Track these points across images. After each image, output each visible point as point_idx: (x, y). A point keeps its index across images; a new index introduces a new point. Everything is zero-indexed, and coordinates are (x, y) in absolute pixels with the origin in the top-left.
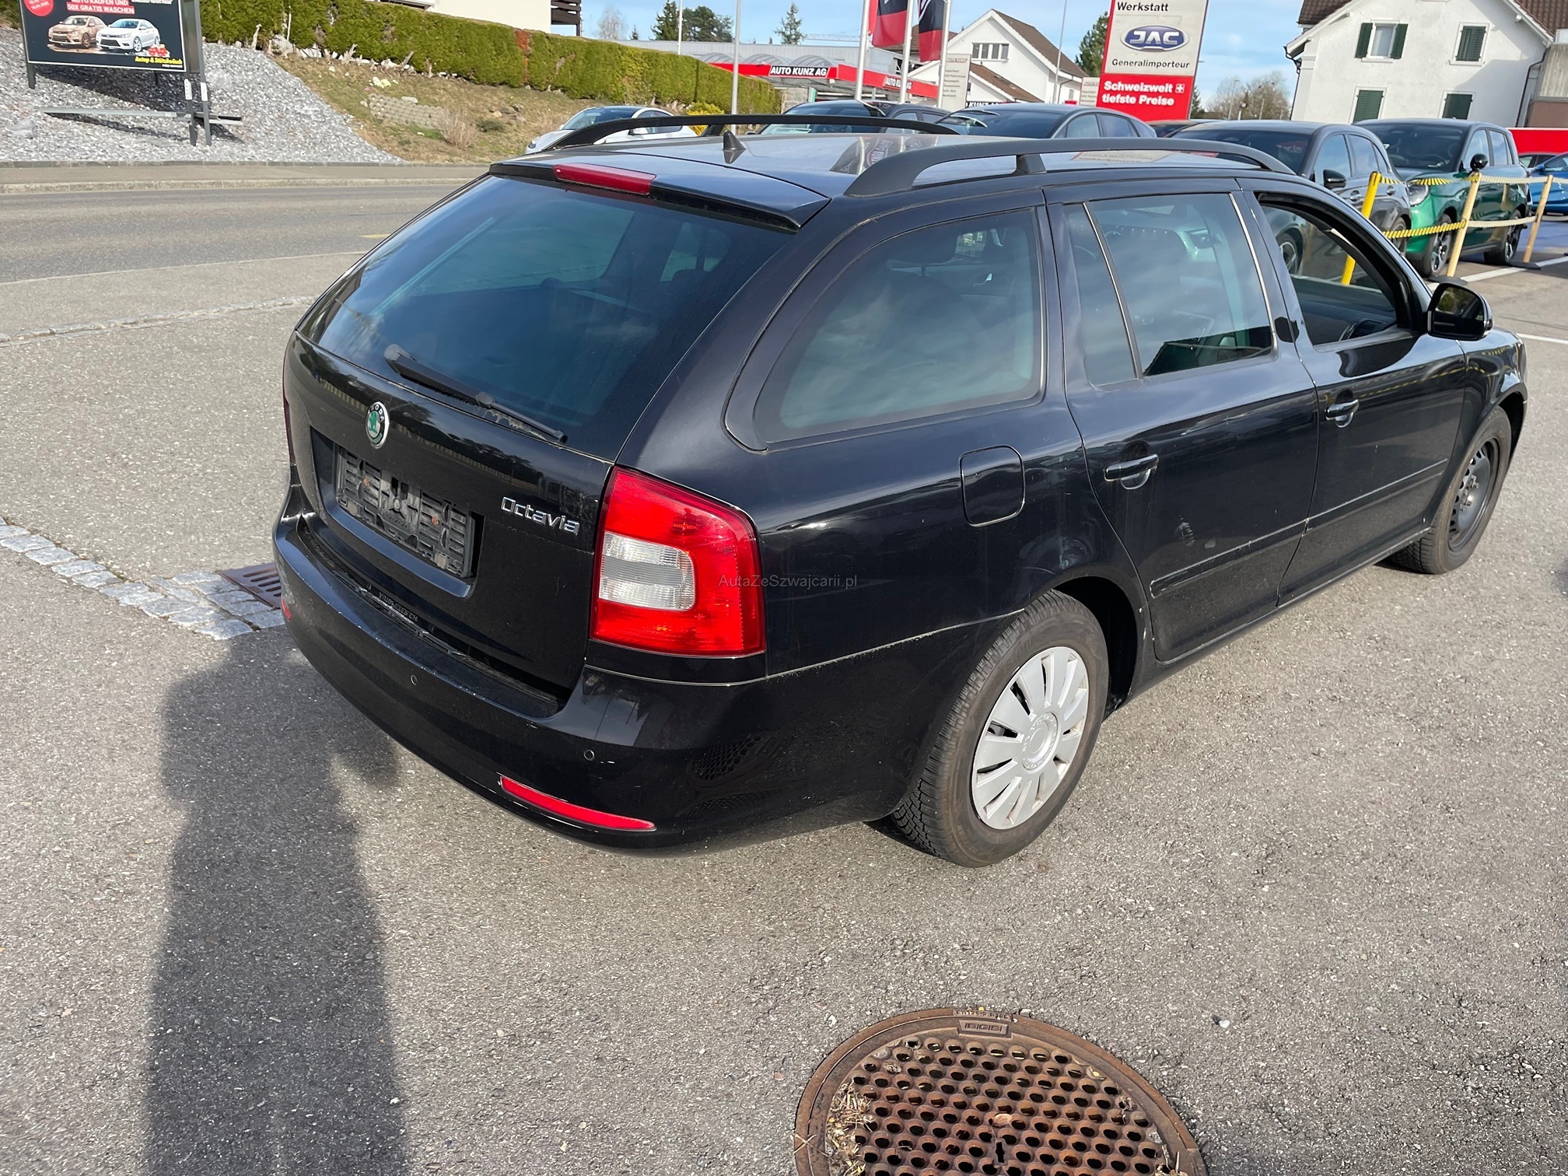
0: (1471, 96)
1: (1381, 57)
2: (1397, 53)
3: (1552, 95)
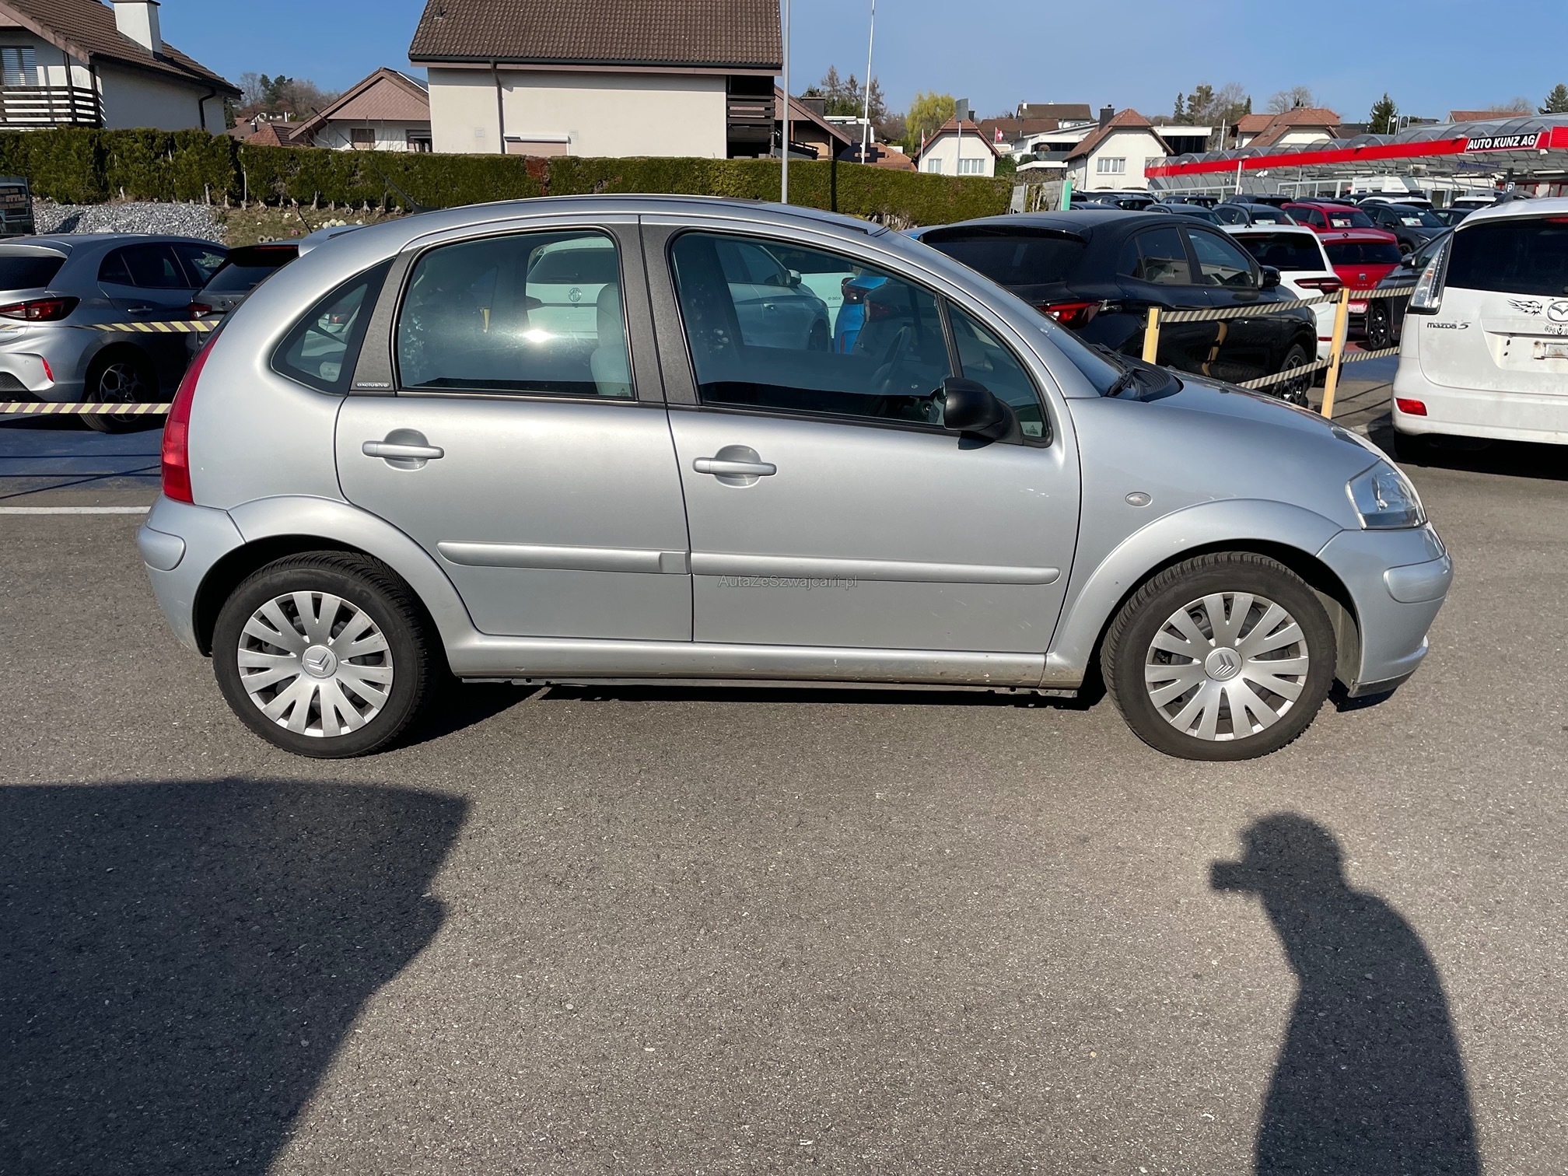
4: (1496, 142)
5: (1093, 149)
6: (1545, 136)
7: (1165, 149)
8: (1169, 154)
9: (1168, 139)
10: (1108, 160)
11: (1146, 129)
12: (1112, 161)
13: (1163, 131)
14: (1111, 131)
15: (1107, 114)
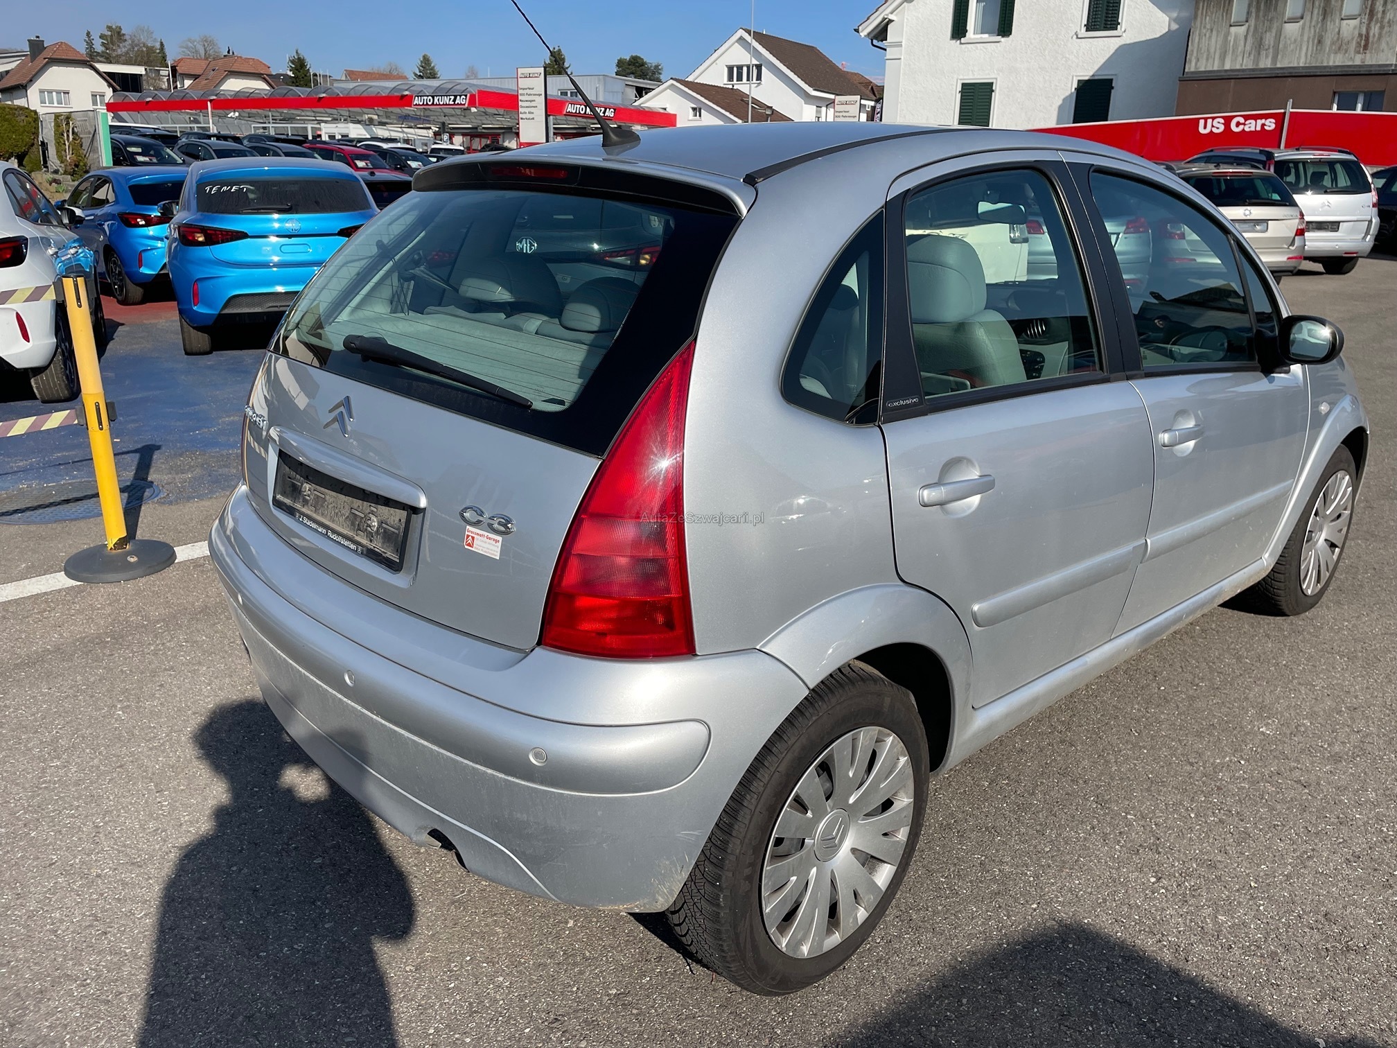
0: (1111, 80)
1: (986, 36)
2: (1005, 27)
3: (1202, 69)
4: (436, 99)
5: (31, 81)
6: (473, 97)
7: (110, 85)
8: (115, 90)
9: (112, 75)
10: (50, 92)
11: (86, 62)
12: (54, 93)
13: (103, 68)
14: (47, 63)
15: (37, 47)
